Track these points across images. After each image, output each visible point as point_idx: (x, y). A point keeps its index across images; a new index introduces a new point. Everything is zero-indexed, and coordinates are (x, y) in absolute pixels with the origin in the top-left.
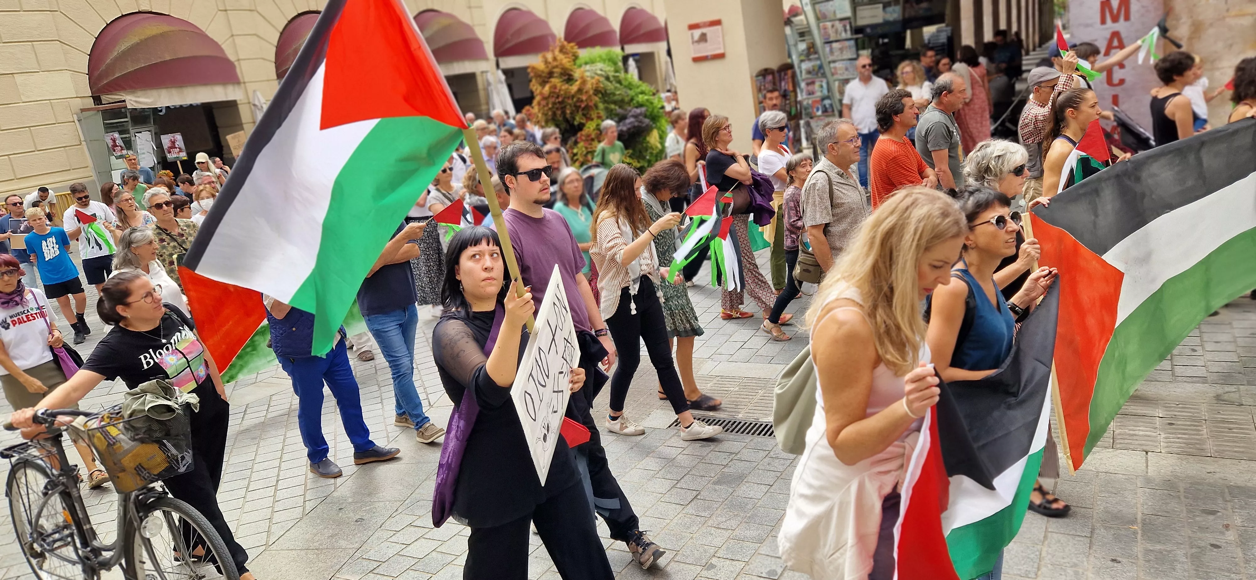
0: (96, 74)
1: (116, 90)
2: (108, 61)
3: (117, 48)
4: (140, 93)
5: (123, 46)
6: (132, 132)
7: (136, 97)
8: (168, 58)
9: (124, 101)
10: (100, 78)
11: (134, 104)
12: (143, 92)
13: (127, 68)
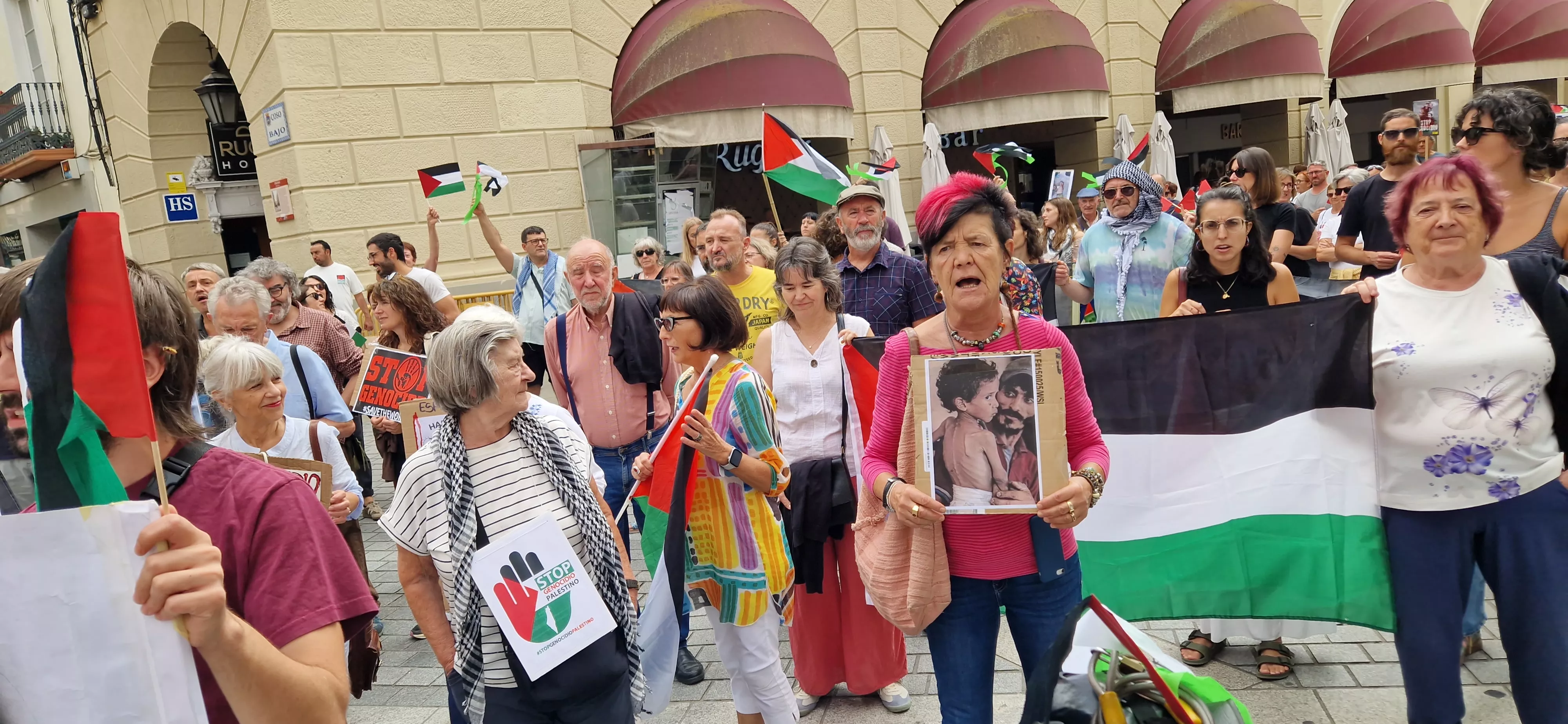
0: (622, 88)
1: (646, 116)
2: (640, 65)
3: (657, 41)
4: (676, 121)
5: (664, 39)
6: (659, 189)
7: (670, 128)
8: (728, 57)
9: (652, 135)
10: (626, 93)
11: (666, 140)
12: (681, 119)
13: (664, 78)
